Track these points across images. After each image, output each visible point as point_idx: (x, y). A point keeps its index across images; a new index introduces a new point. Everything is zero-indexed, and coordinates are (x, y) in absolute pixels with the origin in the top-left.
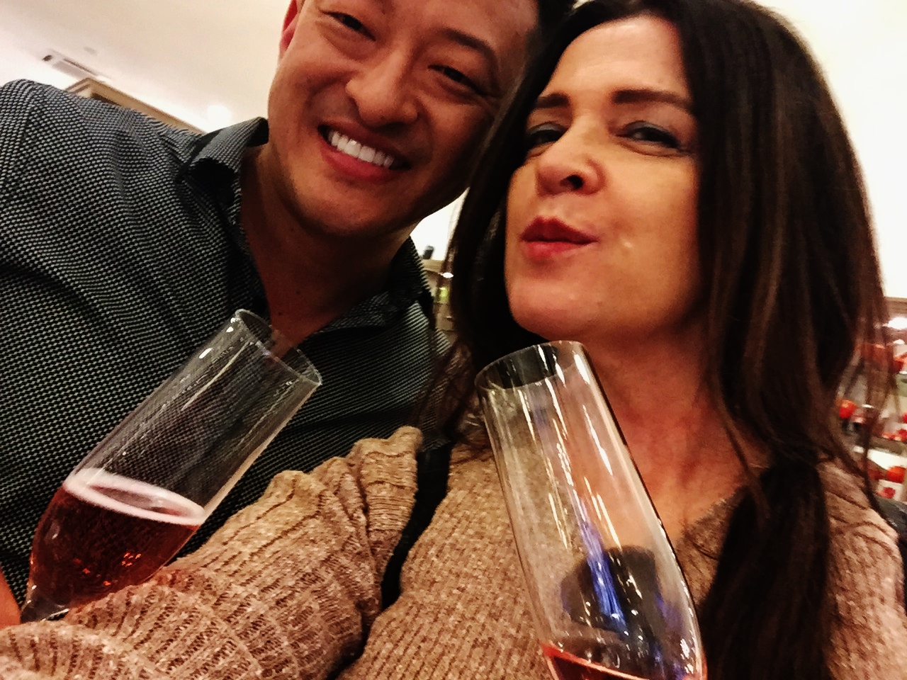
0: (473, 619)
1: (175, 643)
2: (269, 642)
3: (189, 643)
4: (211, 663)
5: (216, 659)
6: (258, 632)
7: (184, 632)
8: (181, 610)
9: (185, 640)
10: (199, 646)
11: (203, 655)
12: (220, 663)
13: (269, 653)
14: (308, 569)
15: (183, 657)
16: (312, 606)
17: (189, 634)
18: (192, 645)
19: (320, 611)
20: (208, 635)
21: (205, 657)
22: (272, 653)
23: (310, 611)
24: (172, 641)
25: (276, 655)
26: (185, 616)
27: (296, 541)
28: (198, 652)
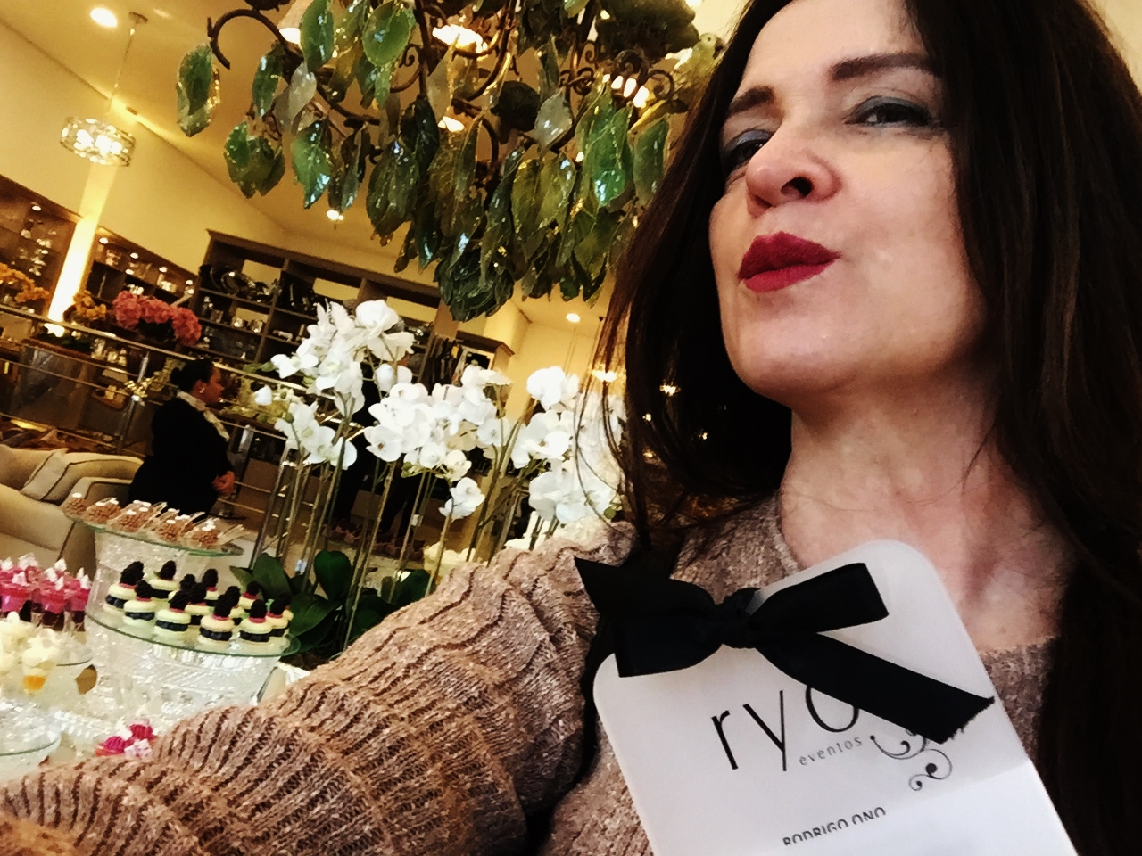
4: (305, 809)
5: (313, 805)
7: (275, 771)
10: (293, 787)
11: (297, 799)
12: (315, 810)
15: (272, 801)
18: (285, 785)
21: (298, 801)
24: (261, 780)
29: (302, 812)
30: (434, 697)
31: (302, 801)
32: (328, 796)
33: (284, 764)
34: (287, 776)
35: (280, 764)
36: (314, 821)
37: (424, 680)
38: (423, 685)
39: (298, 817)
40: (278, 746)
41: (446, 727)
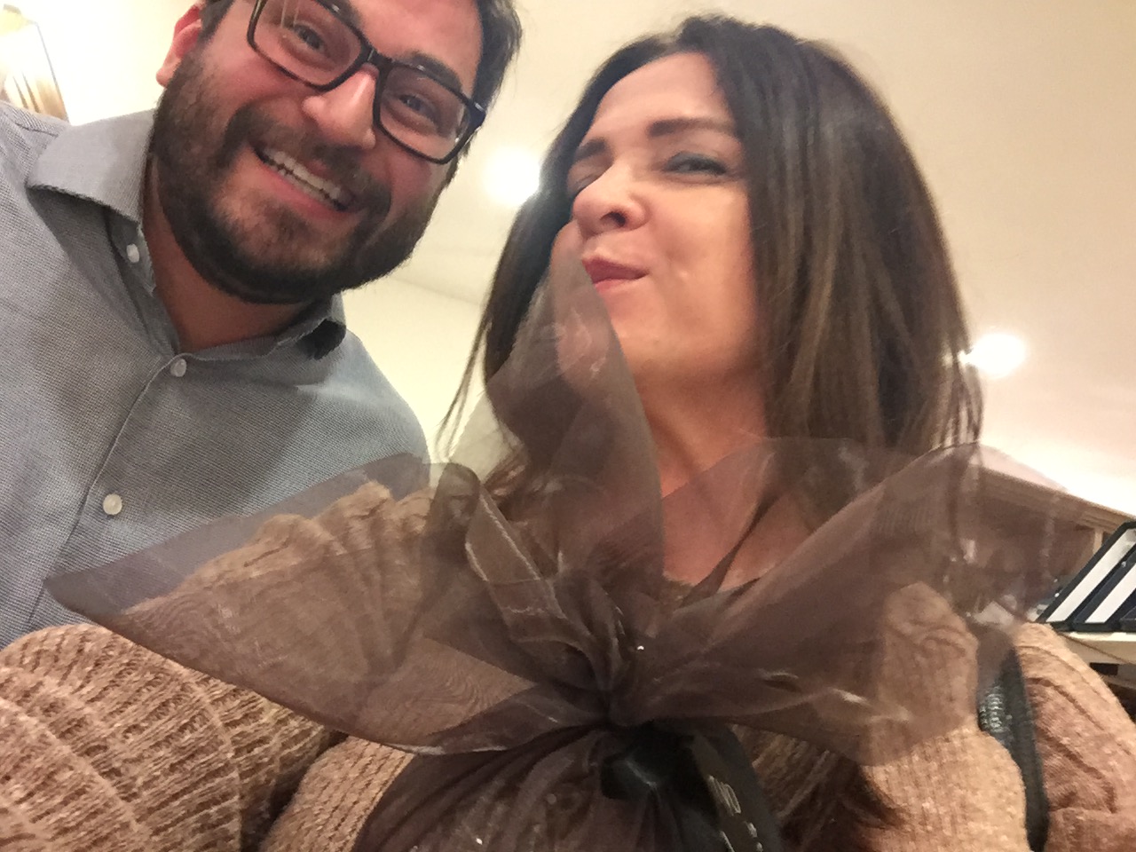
1: (134, 707)
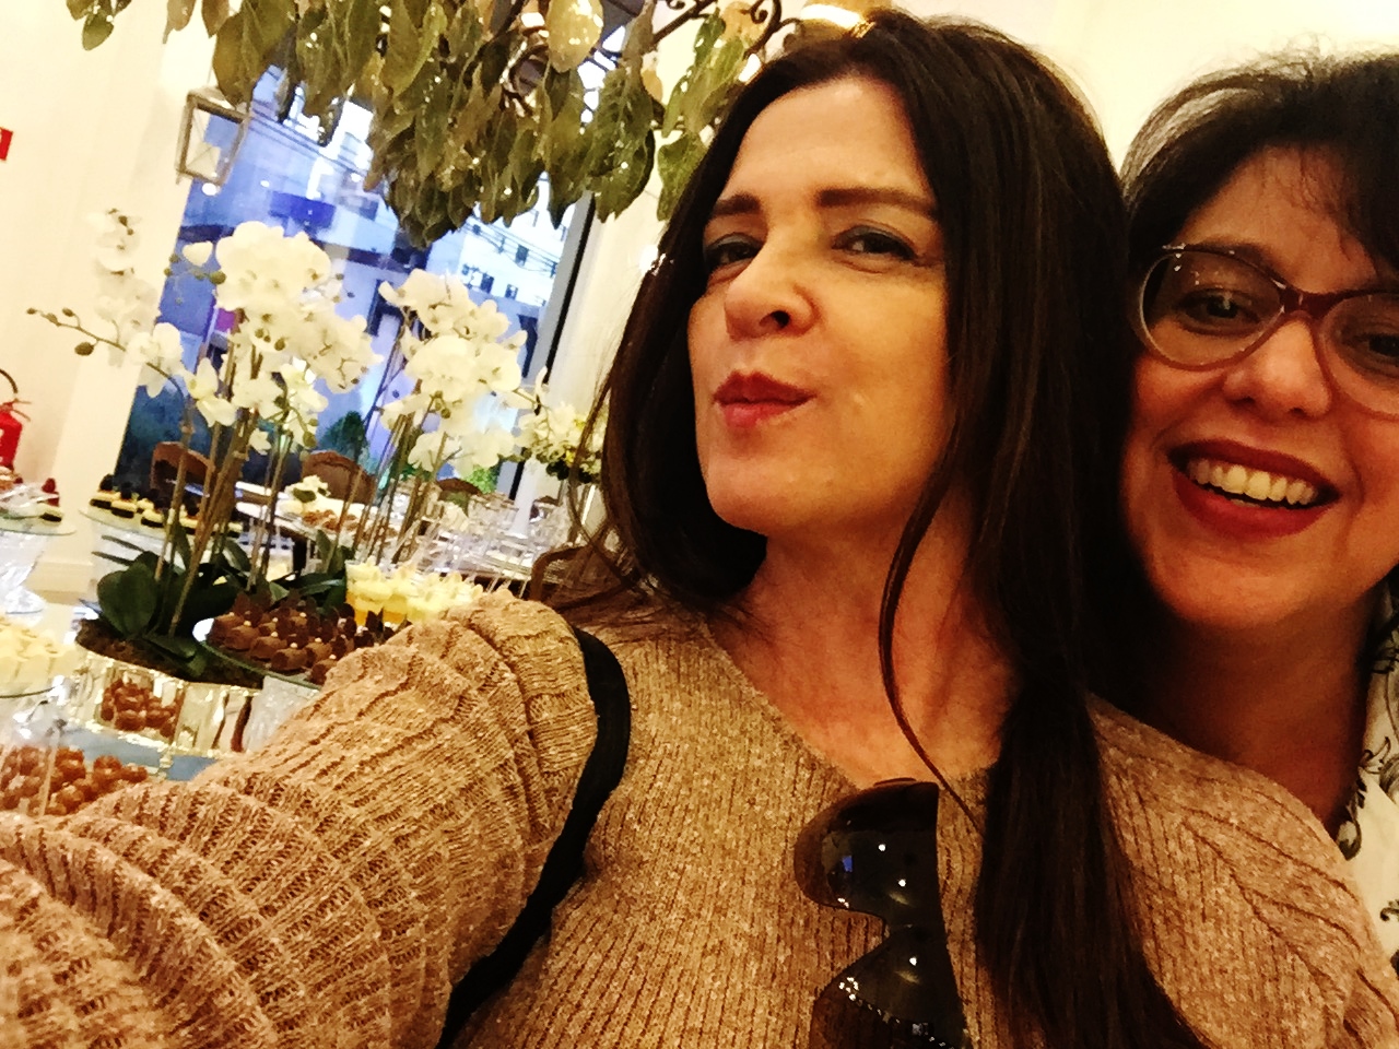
0: (699, 916)
2: (390, 891)
3: (284, 885)
4: (313, 916)
5: (322, 911)
6: (377, 876)
7: (276, 870)
8: (274, 838)
9: (280, 881)
10: (298, 890)
11: (305, 904)
12: (327, 918)
13: (390, 907)
14: (442, 800)
15: (276, 905)
16: (441, 851)
17: (285, 873)
18: (288, 887)
19: (451, 860)
20: (311, 876)
21: (307, 906)
22: (395, 907)
23: (438, 857)
24: (258, 879)
25: (400, 910)
26: (279, 845)
27: (424, 754)
28: (297, 900)
29: (311, 919)
30: (398, 802)
31: (311, 906)
32: (338, 902)
33: (287, 863)
34: (291, 877)
35: (280, 863)
36: (326, 930)
37: (384, 781)
38: (383, 786)
39: (309, 925)
40: (278, 842)
41: (413, 843)
